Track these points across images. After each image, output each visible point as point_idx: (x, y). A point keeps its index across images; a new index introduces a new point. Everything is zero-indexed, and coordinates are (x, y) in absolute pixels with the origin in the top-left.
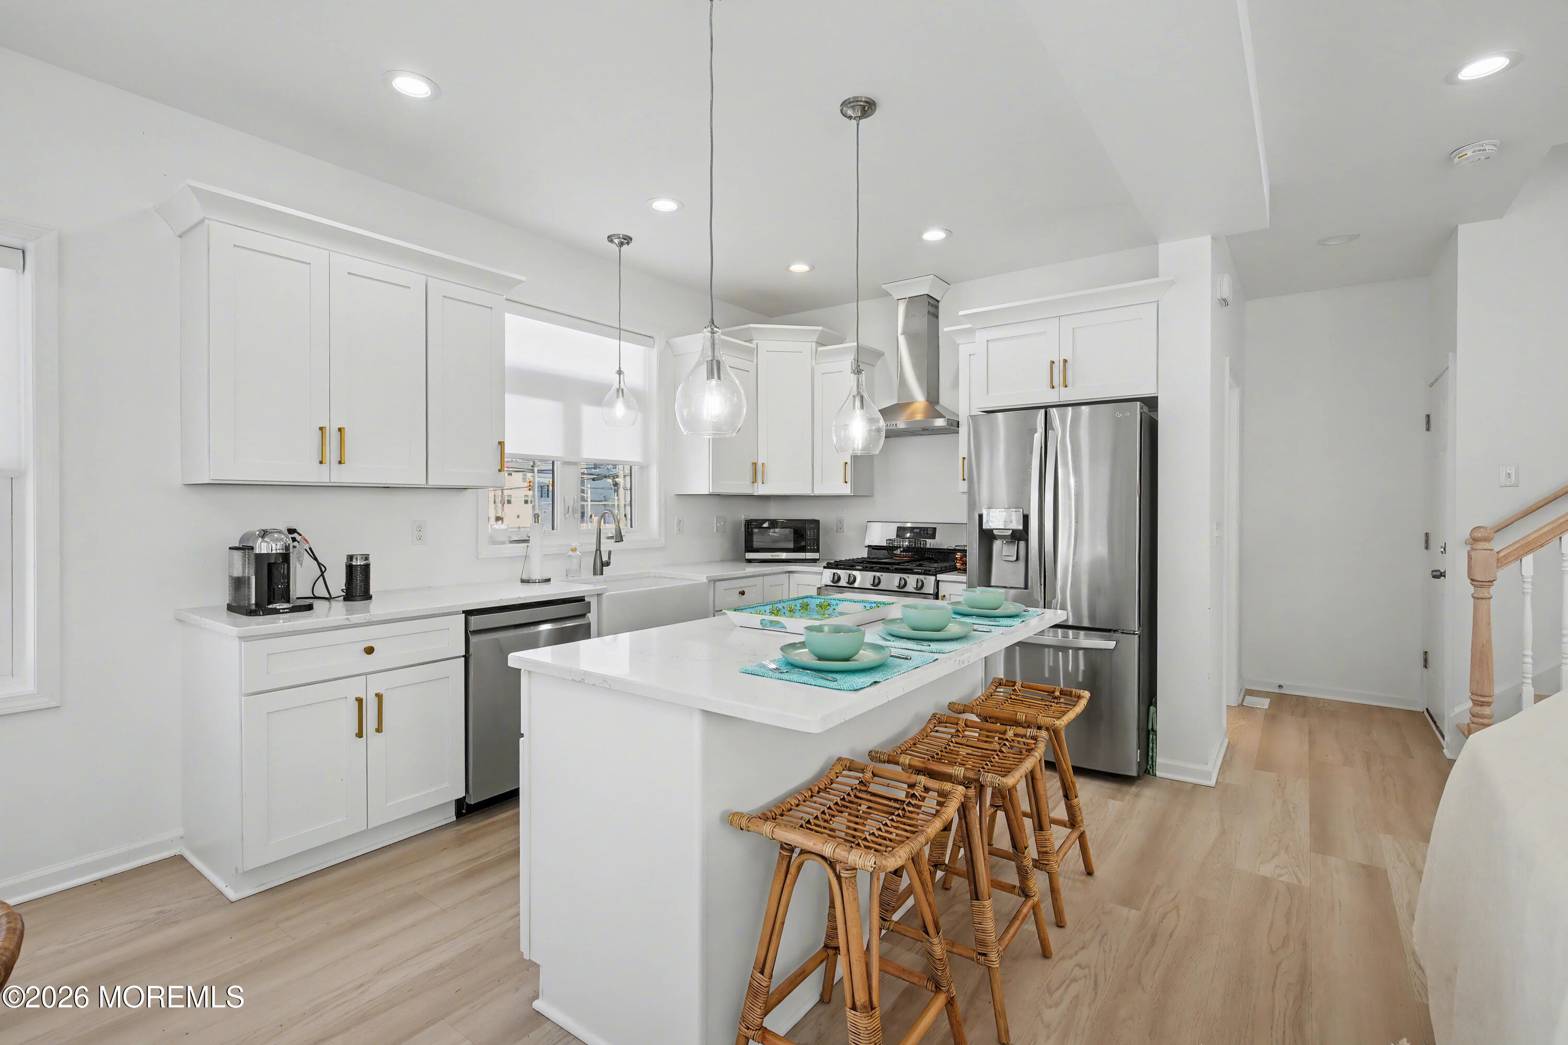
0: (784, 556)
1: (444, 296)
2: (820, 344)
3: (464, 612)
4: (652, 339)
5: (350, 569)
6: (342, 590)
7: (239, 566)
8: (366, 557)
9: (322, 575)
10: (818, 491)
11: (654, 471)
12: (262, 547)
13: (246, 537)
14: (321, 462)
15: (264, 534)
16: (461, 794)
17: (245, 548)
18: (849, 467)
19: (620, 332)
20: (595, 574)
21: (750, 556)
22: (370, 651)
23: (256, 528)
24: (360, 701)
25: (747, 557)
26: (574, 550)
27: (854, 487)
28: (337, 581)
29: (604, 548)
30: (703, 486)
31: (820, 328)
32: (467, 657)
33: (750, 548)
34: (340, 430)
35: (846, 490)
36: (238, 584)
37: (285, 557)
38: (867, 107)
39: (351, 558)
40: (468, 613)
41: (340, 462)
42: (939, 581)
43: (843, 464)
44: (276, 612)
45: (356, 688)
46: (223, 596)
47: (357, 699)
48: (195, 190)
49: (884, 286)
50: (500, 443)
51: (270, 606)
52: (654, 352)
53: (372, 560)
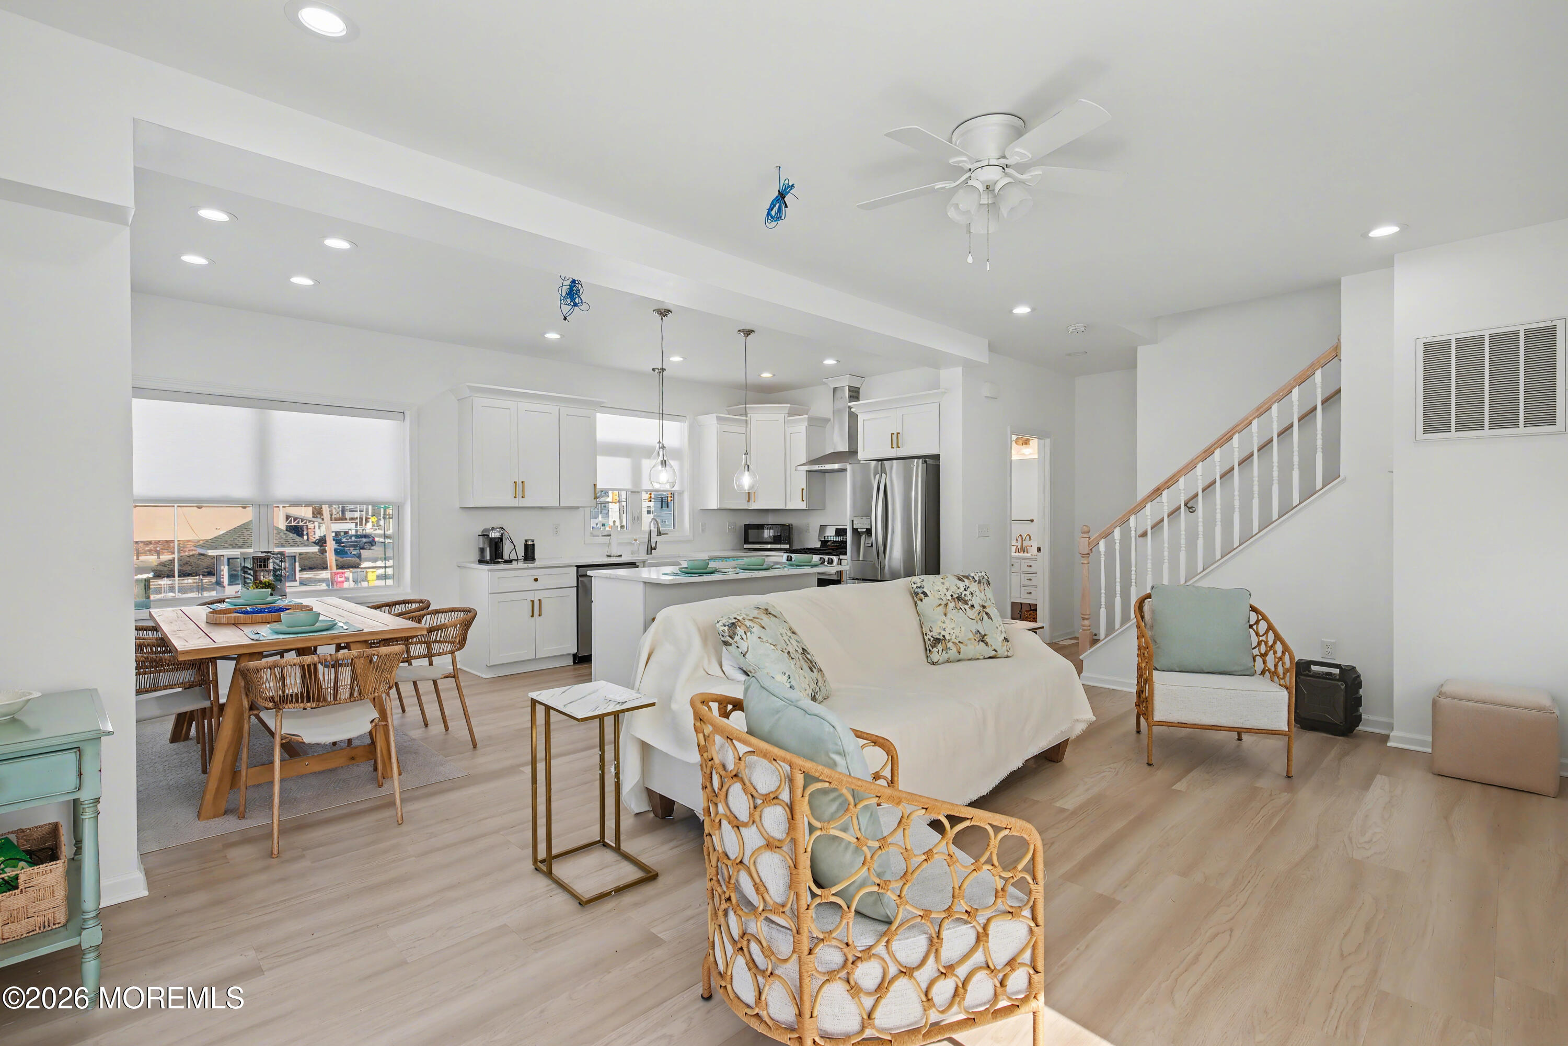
0: (769, 546)
1: (567, 415)
2: (790, 414)
3: (576, 566)
4: (684, 418)
5: (526, 546)
6: (523, 556)
7: (481, 543)
8: (533, 541)
9: (515, 548)
10: (789, 506)
11: (686, 497)
12: (493, 535)
13: (485, 530)
14: (515, 497)
15: (493, 529)
16: (575, 651)
17: (485, 535)
18: (804, 491)
19: (662, 416)
20: (647, 554)
21: (746, 546)
22: (536, 580)
23: (489, 527)
24: (532, 601)
25: (745, 547)
26: (636, 540)
27: (808, 504)
28: (521, 552)
29: (653, 540)
30: (713, 504)
31: (789, 405)
32: (577, 587)
33: (746, 541)
34: (522, 482)
35: (803, 505)
36: (482, 551)
37: (501, 539)
38: (748, 333)
39: (526, 541)
40: (578, 567)
41: (522, 497)
42: (841, 560)
43: (801, 490)
44: (499, 562)
45: (530, 596)
46: (476, 556)
47: (531, 601)
48: (469, 386)
49: (824, 380)
50: (594, 485)
51: (497, 560)
52: (686, 425)
53: (535, 543)
